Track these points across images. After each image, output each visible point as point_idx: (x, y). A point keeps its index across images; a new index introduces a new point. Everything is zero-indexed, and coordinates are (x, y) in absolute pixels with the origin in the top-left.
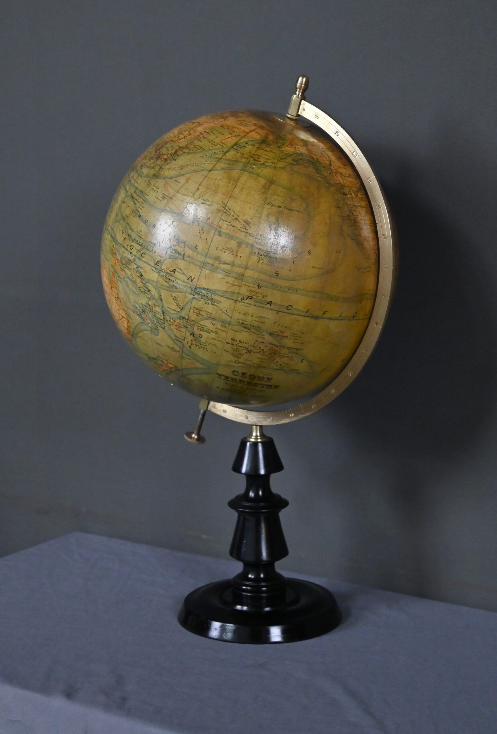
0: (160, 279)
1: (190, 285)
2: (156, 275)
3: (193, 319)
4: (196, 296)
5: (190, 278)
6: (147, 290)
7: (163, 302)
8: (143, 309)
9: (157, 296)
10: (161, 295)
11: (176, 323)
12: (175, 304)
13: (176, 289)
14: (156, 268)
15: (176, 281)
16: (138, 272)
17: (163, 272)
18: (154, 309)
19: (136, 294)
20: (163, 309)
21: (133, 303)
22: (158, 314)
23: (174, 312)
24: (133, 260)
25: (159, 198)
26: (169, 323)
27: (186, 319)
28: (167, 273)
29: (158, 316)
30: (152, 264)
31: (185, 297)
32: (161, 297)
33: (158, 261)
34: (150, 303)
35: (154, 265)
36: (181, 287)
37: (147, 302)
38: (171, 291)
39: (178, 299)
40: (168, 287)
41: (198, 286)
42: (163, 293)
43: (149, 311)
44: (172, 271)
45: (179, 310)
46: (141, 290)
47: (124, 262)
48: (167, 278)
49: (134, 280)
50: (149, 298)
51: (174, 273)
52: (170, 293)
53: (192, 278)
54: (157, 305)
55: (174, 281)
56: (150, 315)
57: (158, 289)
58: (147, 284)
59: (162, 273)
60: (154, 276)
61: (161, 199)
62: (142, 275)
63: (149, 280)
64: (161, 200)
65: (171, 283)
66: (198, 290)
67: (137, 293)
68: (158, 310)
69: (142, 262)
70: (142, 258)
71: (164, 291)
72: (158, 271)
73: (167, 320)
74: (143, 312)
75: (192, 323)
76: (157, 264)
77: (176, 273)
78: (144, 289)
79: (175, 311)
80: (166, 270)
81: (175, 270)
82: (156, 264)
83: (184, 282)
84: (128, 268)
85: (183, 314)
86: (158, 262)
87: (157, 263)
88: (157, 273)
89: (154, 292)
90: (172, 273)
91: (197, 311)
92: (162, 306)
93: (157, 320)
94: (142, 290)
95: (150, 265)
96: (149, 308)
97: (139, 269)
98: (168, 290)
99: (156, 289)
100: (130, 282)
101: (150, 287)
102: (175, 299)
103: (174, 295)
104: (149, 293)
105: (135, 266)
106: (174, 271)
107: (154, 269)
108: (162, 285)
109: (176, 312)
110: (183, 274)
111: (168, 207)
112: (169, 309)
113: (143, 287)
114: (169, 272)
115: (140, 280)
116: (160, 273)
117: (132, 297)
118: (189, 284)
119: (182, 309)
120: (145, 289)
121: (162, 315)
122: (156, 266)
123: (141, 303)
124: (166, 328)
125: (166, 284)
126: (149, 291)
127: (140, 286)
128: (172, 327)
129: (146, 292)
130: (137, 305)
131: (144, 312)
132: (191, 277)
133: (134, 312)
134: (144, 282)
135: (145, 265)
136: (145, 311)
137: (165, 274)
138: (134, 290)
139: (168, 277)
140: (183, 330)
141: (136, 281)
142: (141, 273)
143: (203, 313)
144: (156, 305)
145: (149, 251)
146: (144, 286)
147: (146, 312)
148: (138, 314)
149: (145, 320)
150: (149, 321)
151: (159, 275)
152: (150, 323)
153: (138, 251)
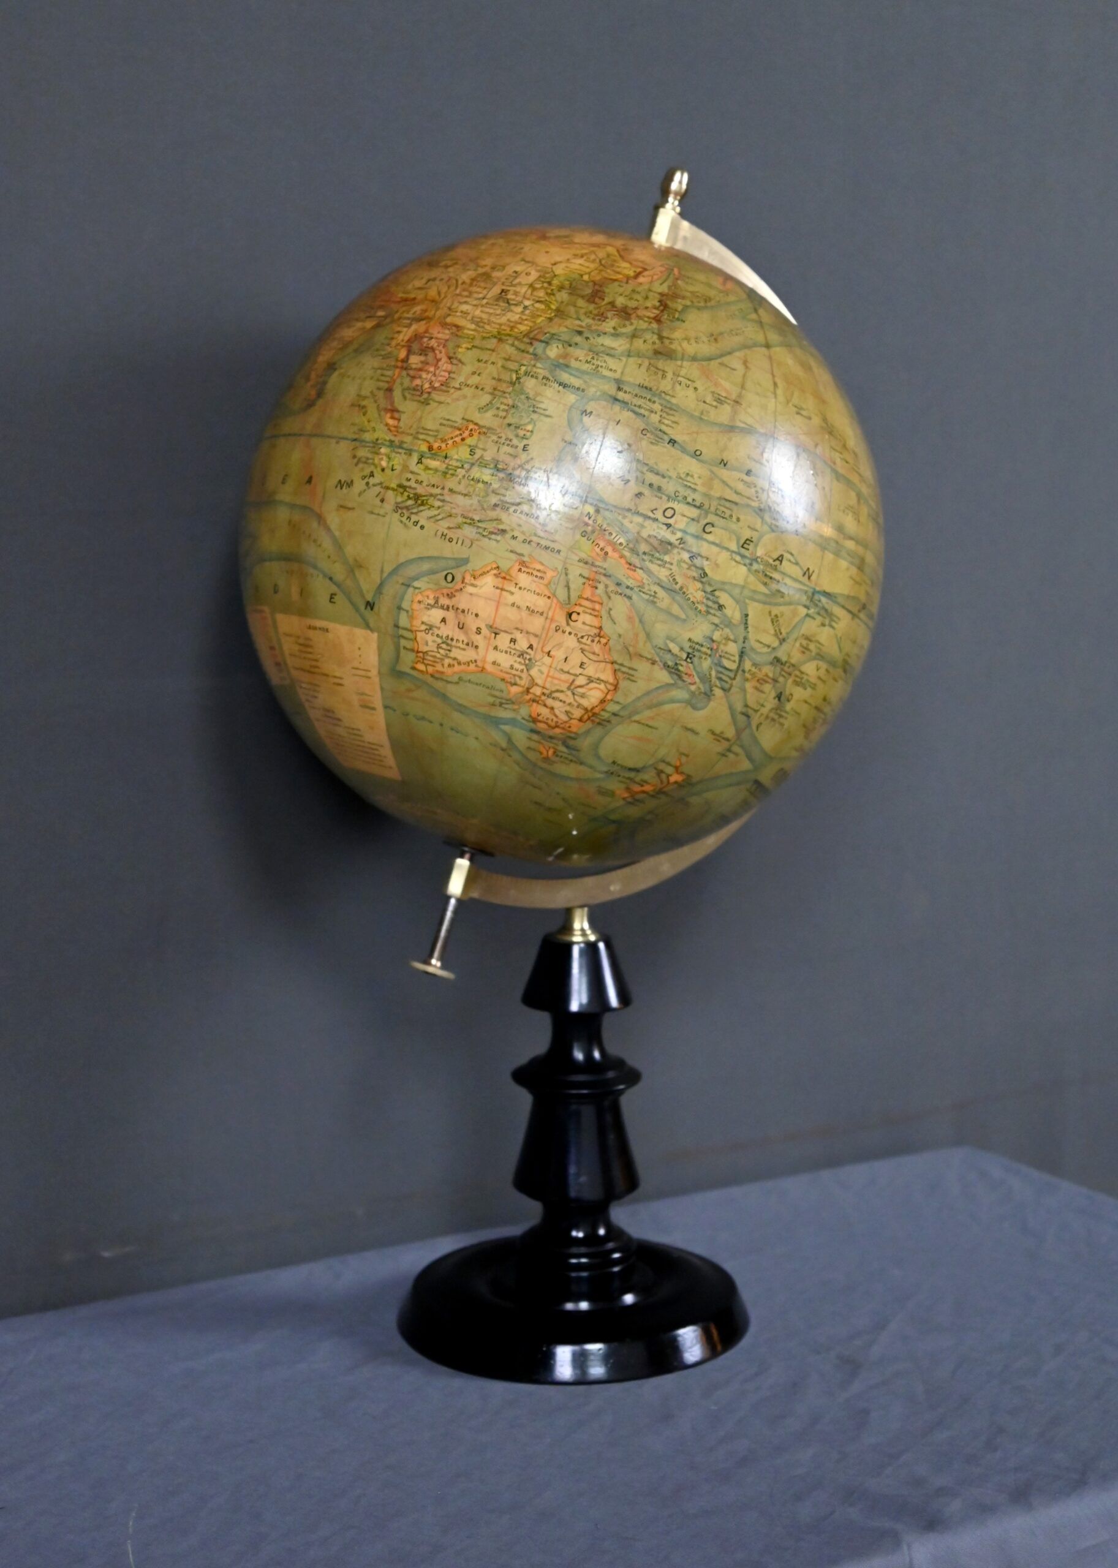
0: (752, 578)
1: (806, 588)
2: (744, 569)
3: (793, 661)
4: (812, 611)
5: (807, 573)
6: (716, 606)
7: (750, 629)
8: (690, 651)
9: (737, 616)
10: (747, 615)
11: (760, 675)
12: (772, 632)
13: (783, 597)
14: (743, 556)
15: (783, 580)
16: (693, 568)
17: (757, 562)
18: (722, 647)
19: (677, 618)
20: (746, 645)
21: (660, 642)
22: (728, 659)
23: (765, 650)
24: (677, 543)
25: (708, 402)
26: (747, 675)
27: (782, 664)
28: (767, 564)
29: (726, 663)
30: (734, 546)
31: (795, 613)
32: (746, 620)
33: (747, 540)
34: (716, 636)
35: (738, 548)
36: (791, 592)
37: (708, 634)
38: (770, 604)
39: (781, 620)
40: (765, 595)
41: (818, 589)
42: (754, 609)
43: (707, 654)
44: (778, 559)
45: (776, 644)
46: (696, 609)
47: (643, 547)
48: (766, 575)
49: (677, 587)
50: (717, 625)
51: (781, 564)
52: (768, 607)
53: (811, 571)
54: (732, 637)
55: (781, 580)
56: (706, 664)
57: (744, 602)
58: (717, 593)
59: (755, 566)
60: (738, 573)
61: (715, 403)
62: (705, 574)
63: (724, 583)
64: (716, 407)
65: (774, 586)
66: (816, 597)
67: (683, 616)
68: (733, 648)
69: (705, 544)
70: (705, 536)
71: (756, 604)
72: (747, 561)
73: (744, 671)
74: (688, 660)
75: (791, 669)
76: (745, 546)
77: (784, 562)
78: (707, 606)
79: (769, 646)
80: (766, 558)
81: (782, 556)
82: (742, 547)
83: (796, 580)
84: (660, 562)
85: (782, 654)
86: (747, 542)
87: (745, 543)
88: (745, 565)
89: (733, 612)
90: (777, 563)
91: (804, 642)
92: (745, 638)
93: (721, 673)
94: (700, 607)
95: (727, 549)
96: (708, 648)
97: (698, 562)
98: (765, 603)
99: (737, 602)
100: (661, 593)
101: (724, 598)
102: (775, 620)
103: (775, 611)
104: (718, 613)
105: (686, 556)
106: (780, 559)
107: (738, 558)
108: (754, 591)
109: (770, 650)
110: (797, 564)
111: (740, 421)
112: (757, 646)
113: (705, 601)
114: (771, 561)
115: (699, 585)
116: (751, 564)
117: (661, 630)
118: (804, 585)
119: (782, 641)
120: (710, 603)
121: (737, 658)
122: (743, 551)
123: (690, 640)
124: (734, 690)
125: (763, 589)
126: (721, 607)
127: (695, 600)
128: (748, 685)
129: (712, 611)
130: (672, 646)
131: (691, 658)
132: (808, 569)
133: (654, 663)
134: (709, 589)
135: (715, 549)
136: (694, 656)
137: (762, 567)
138: (676, 610)
139: (768, 573)
140: (767, 687)
141: (684, 590)
142: (703, 569)
143: (812, 646)
144: (729, 639)
145: (723, 518)
146: (708, 599)
147: (695, 660)
148: (668, 666)
149: (685, 678)
150: (697, 680)
151: (749, 570)
152: (694, 683)
153: (693, 519)
